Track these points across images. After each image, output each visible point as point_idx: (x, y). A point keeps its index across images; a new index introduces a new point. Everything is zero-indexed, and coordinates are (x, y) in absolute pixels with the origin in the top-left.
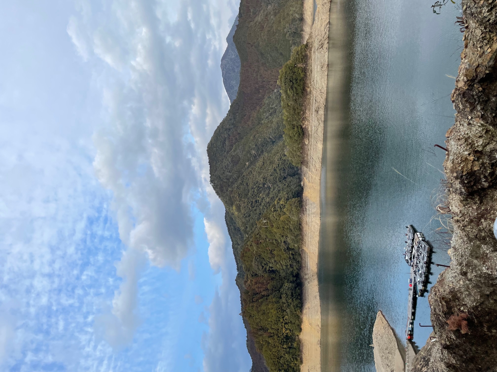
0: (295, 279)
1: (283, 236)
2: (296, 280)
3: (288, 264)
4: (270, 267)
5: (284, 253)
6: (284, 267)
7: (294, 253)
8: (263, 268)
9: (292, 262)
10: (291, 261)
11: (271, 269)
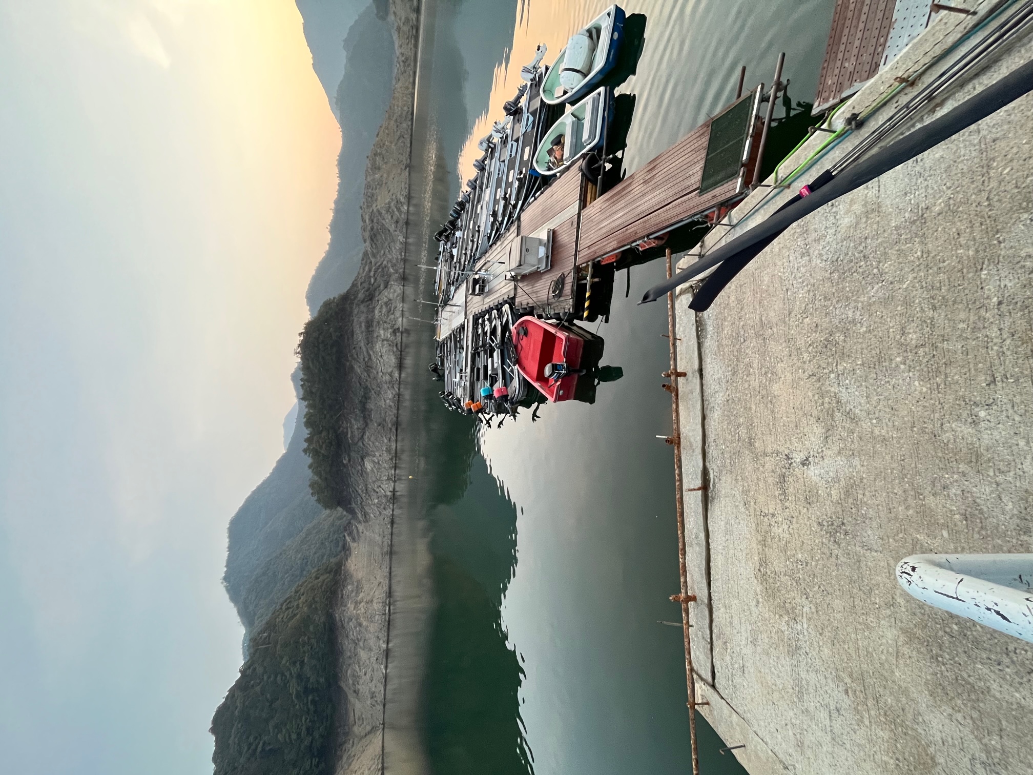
0: (315, 761)
1: (294, 663)
2: (317, 766)
3: (304, 728)
4: (264, 744)
5: (296, 701)
6: (294, 736)
7: (317, 699)
8: (249, 748)
9: (310, 721)
10: (308, 720)
11: (268, 748)
